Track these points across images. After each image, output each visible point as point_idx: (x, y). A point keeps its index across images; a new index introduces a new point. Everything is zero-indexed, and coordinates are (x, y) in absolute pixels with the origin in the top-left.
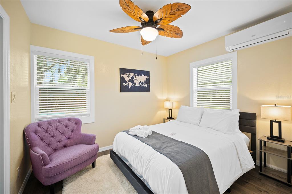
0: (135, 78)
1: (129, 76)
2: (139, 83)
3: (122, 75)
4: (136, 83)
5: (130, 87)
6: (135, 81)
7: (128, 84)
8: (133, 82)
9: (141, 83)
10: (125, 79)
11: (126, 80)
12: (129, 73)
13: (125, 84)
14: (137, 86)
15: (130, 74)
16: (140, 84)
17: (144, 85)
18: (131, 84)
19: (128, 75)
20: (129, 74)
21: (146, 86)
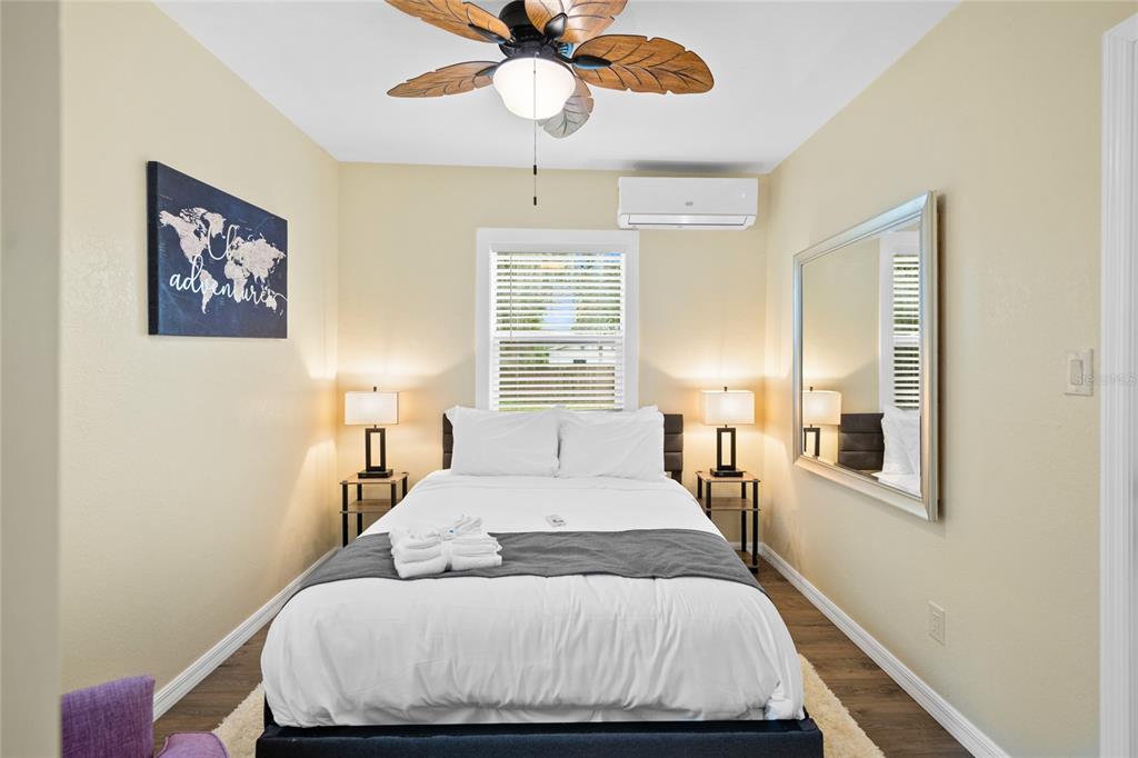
0: (228, 247)
1: (204, 229)
2: (247, 286)
3: (166, 218)
4: (231, 282)
5: (205, 301)
6: (230, 270)
7: (197, 283)
8: (217, 270)
9: (253, 283)
10: (183, 246)
11: (188, 254)
12: (203, 211)
13: (181, 282)
14: (238, 300)
15: (209, 216)
16: (249, 293)
17: (265, 298)
18: (209, 287)
19: (199, 222)
20: (202, 218)
21: (271, 303)
